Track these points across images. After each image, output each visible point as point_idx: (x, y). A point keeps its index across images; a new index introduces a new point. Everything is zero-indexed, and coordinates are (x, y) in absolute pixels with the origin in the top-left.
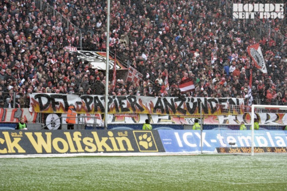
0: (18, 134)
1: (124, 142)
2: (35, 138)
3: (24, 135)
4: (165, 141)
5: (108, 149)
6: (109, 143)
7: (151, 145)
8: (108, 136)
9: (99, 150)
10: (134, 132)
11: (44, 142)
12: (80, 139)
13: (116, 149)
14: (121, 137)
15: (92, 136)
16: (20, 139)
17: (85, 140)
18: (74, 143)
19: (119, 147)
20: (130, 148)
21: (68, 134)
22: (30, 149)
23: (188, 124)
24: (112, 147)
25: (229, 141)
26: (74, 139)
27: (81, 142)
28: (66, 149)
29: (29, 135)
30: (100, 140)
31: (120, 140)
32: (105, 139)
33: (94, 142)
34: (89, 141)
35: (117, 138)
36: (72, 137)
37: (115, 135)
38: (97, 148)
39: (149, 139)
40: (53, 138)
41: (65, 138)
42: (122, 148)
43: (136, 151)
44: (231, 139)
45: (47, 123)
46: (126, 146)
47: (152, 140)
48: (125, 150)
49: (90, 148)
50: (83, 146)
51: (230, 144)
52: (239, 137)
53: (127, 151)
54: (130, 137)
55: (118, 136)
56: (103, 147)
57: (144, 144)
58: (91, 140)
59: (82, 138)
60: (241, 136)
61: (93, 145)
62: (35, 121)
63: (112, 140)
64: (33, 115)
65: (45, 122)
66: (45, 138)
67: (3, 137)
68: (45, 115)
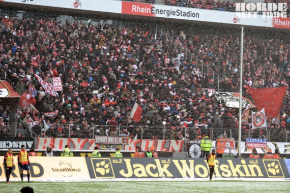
0: (167, 161)
2: (181, 164)
3: (171, 162)
5: (242, 174)
6: (242, 169)
7: (278, 171)
8: (242, 164)
9: (234, 176)
10: (263, 160)
11: (188, 168)
12: (218, 166)
13: (248, 174)
14: (252, 164)
15: (228, 164)
16: (168, 165)
17: (222, 167)
19: (251, 173)
20: (260, 174)
22: (177, 174)
24: (244, 173)
27: (219, 169)
29: (176, 162)
30: (235, 167)
31: (251, 167)
32: (238, 166)
33: (230, 169)
34: (225, 168)
35: (249, 165)
37: (247, 163)
38: (232, 174)
40: (195, 165)
42: (254, 174)
43: (266, 176)
46: (256, 172)
47: (279, 167)
48: (256, 175)
49: (226, 173)
50: (221, 172)
53: (258, 177)
54: (261, 165)
55: (250, 164)
56: (237, 173)
57: (273, 171)
58: (227, 167)
59: (220, 165)
61: (229, 171)
62: (180, 151)
63: (245, 167)
64: (179, 145)
65: (188, 152)
66: (189, 164)
67: (155, 163)
68: (189, 146)
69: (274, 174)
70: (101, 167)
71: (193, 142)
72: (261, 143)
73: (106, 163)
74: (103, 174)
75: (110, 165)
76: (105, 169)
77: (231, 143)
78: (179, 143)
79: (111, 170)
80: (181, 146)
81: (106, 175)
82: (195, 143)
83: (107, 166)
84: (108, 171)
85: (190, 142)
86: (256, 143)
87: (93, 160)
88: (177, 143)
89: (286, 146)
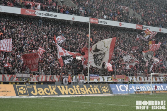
0: (54, 86)
1: (97, 90)
2: (61, 88)
3: (56, 87)
4: (113, 89)
5: (91, 93)
6: (91, 90)
7: (107, 91)
8: (90, 87)
9: (87, 93)
10: (100, 85)
11: (65, 90)
12: (79, 89)
13: (94, 93)
14: (95, 87)
15: (84, 87)
16: (55, 89)
17: (81, 89)
18: (77, 90)
20: (99, 92)
21: (74, 86)
22: (59, 93)
23: (119, 81)
24: (92, 92)
25: (137, 89)
26: (77, 89)
27: (80, 90)
28: (74, 93)
29: (59, 87)
30: (87, 89)
31: (95, 89)
32: (89, 88)
33: (85, 90)
34: (83, 89)
35: (94, 88)
36: (76, 87)
37: (93, 87)
38: (86, 93)
39: (106, 88)
40: (68, 88)
41: (73, 88)
42: (96, 92)
43: (102, 93)
44: (137, 88)
45: (63, 82)
46: (97, 91)
47: (107, 89)
48: (97, 93)
49: (83, 92)
50: (81, 91)
52: (140, 87)
53: (98, 94)
54: (99, 87)
55: (94, 87)
56: (89, 92)
57: (105, 90)
58: (84, 89)
59: (80, 88)
62: (59, 81)
63: (92, 89)
64: (58, 78)
66: (65, 88)
67: (48, 88)
68: (63, 78)
69: (106, 92)
70: (21, 90)
71: (65, 76)
72: (97, 77)
73: (24, 88)
74: (23, 93)
75: (26, 89)
76: (24, 91)
77: (83, 77)
78: (58, 77)
79: (26, 91)
80: (59, 79)
81: (24, 94)
82: (65, 77)
83: (24, 89)
84: (25, 92)
85: (63, 76)
86: (94, 76)
87: (17, 86)
88: (57, 77)
89: (107, 78)
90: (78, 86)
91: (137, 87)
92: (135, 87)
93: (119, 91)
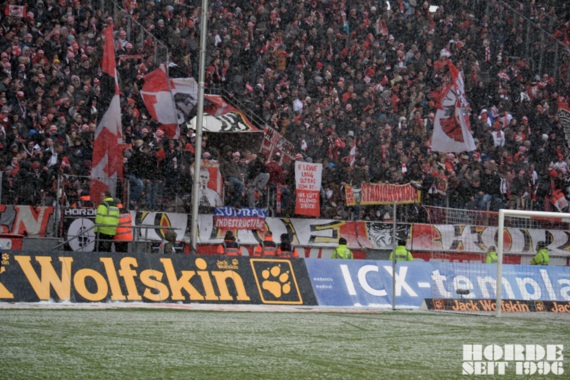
1: (230, 282)
2: (37, 268)
3: (12, 260)
4: (320, 283)
5: (194, 294)
6: (196, 282)
7: (287, 289)
8: (196, 269)
9: (173, 298)
10: (252, 260)
11: (58, 279)
12: (134, 273)
13: (211, 295)
14: (223, 270)
15: (161, 268)
17: (145, 276)
18: (121, 280)
19: (217, 293)
20: (242, 295)
21: (108, 262)
25: (457, 286)
26: (121, 273)
27: (137, 280)
28: (102, 293)
29: (24, 262)
30: (179, 276)
31: (220, 277)
32: (188, 275)
33: (165, 281)
34: (153, 278)
35: (214, 273)
36: (118, 267)
37: (211, 268)
38: (171, 294)
39: (284, 277)
40: (74, 269)
41: (102, 271)
42: (225, 295)
43: (255, 300)
44: (462, 282)
46: (233, 290)
47: (290, 279)
48: (231, 298)
49: (155, 291)
50: (141, 288)
51: (460, 292)
52: (479, 279)
53: (235, 301)
54: (244, 271)
55: (217, 269)
56: (184, 292)
57: (274, 288)
58: (159, 275)
59: (139, 270)
60: (483, 276)
61: (162, 288)
62: (44, 233)
63: (205, 277)
64: (40, 219)
65: (64, 236)
66: (58, 268)
68: (67, 222)
69: (278, 294)
71: (79, 212)
72: (255, 216)
78: (41, 214)
82: (82, 215)
85: (71, 212)
86: (240, 216)
88: (36, 213)
89: (313, 228)
90: (127, 262)
91: (458, 279)
92: (451, 276)
93: (352, 291)
